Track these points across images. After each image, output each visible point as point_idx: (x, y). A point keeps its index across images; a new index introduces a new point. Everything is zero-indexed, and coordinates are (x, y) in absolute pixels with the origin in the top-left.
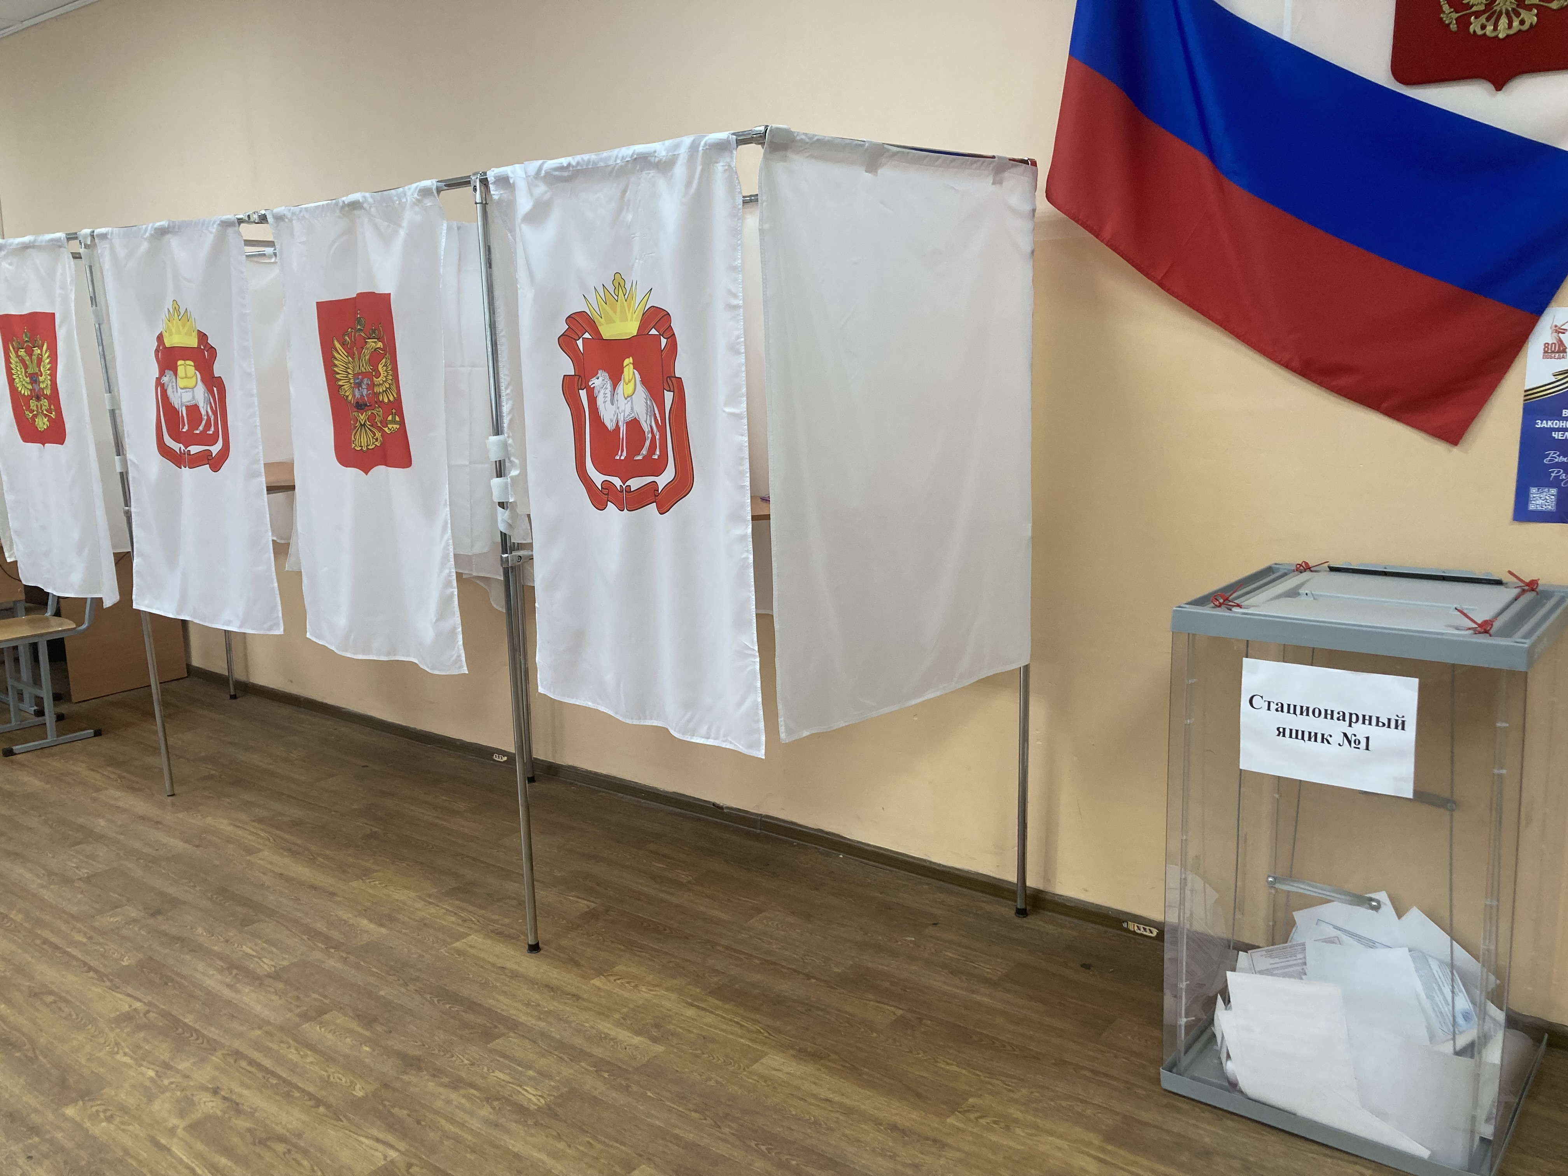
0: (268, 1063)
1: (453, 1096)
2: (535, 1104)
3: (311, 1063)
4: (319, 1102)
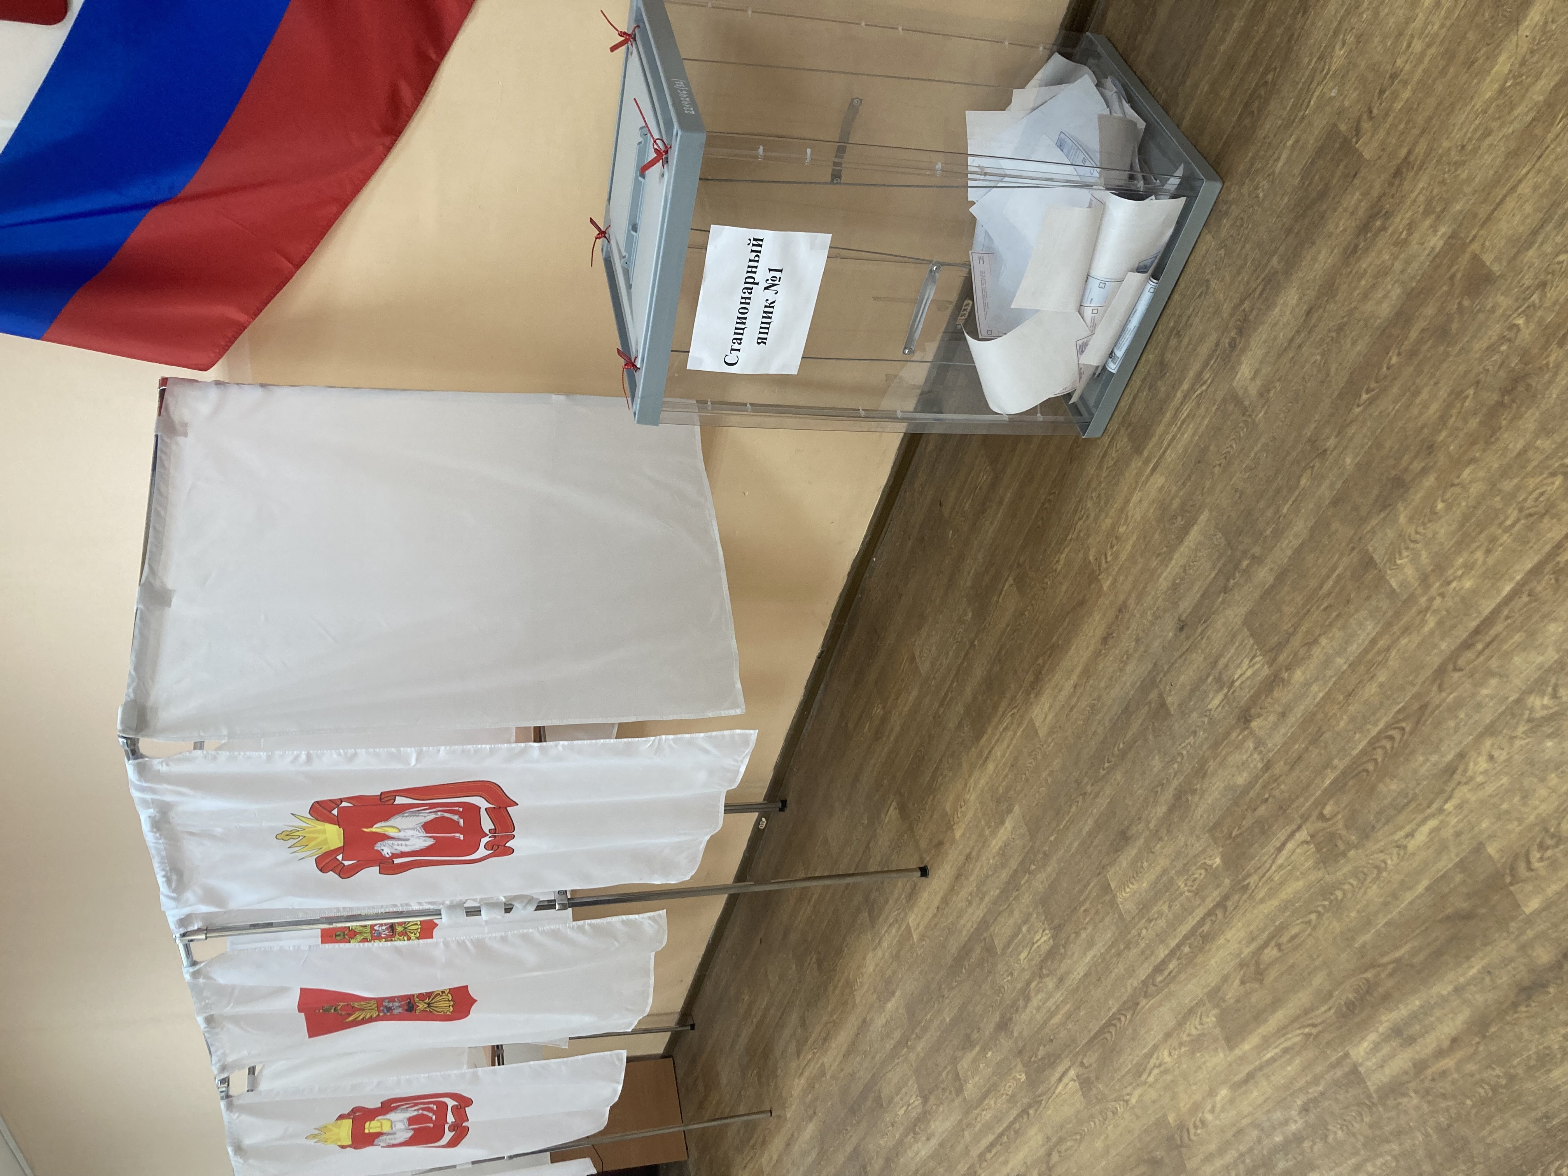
0: (991, 1138)
1: (1035, 1002)
2: (1049, 939)
3: (995, 1103)
4: (1025, 1111)
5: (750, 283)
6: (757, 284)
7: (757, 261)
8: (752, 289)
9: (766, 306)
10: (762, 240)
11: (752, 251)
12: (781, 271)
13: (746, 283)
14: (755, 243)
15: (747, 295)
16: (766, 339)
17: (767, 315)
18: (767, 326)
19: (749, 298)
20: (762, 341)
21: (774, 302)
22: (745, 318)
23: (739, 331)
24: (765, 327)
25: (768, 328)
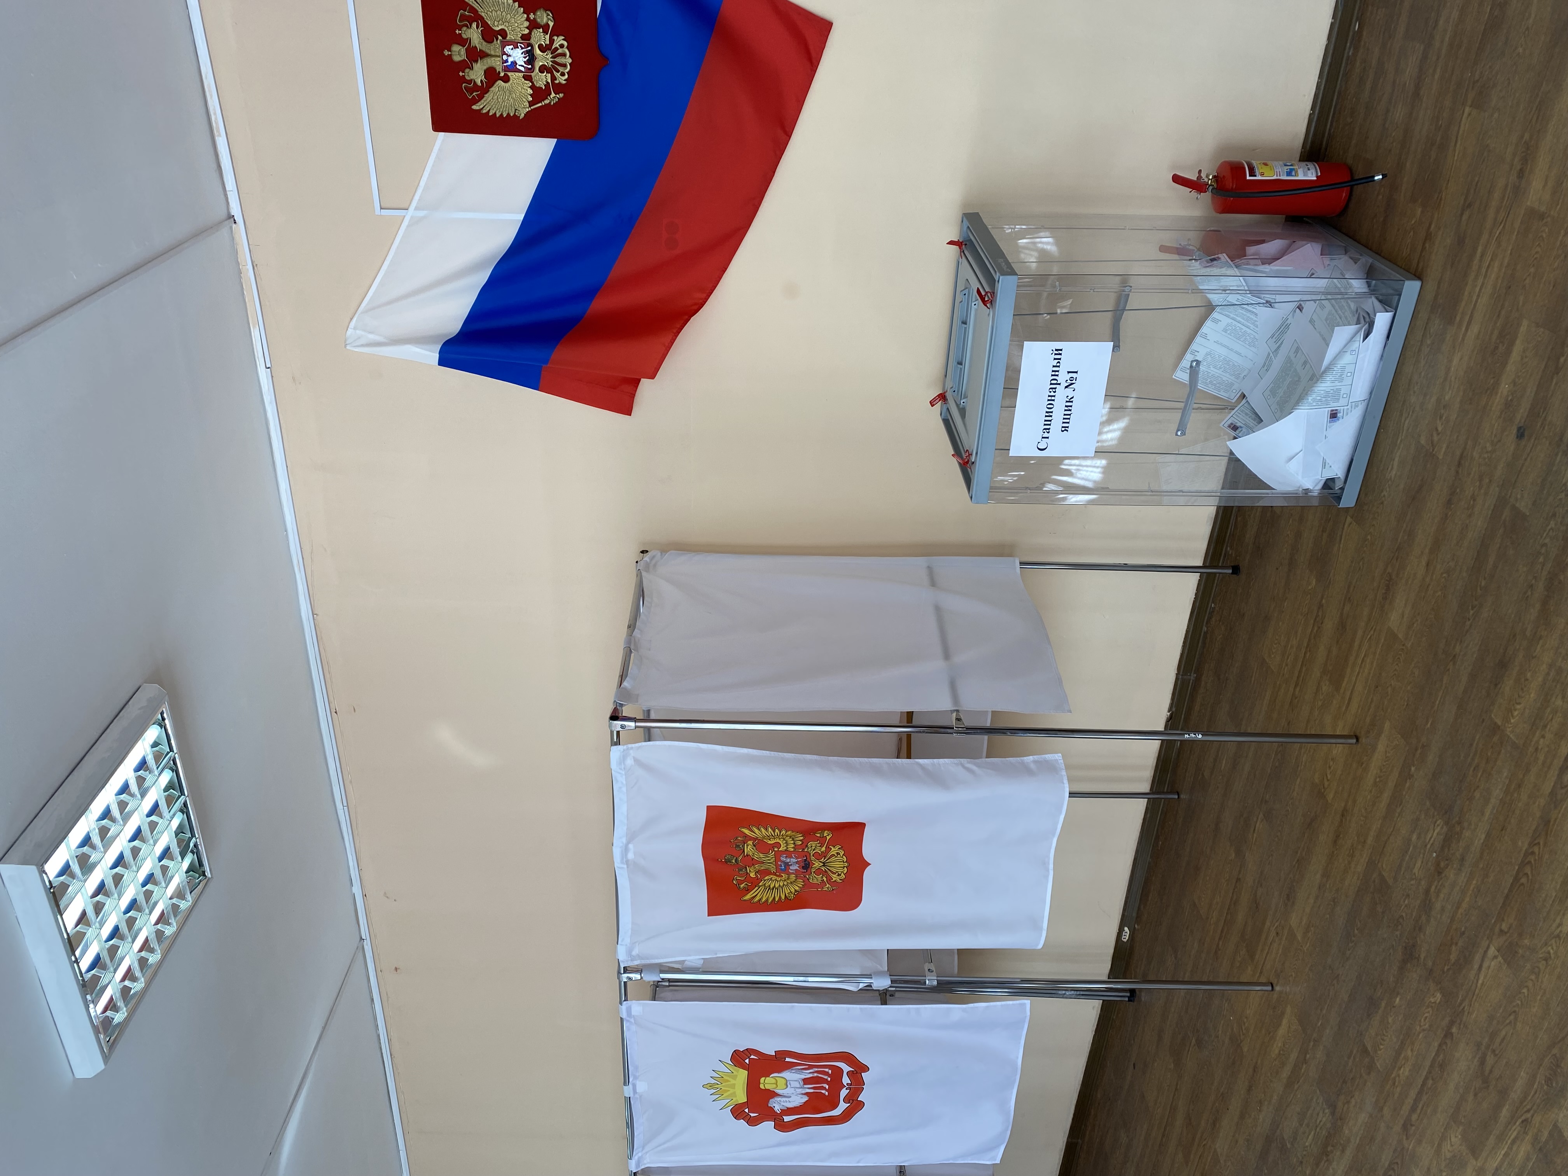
5: (1054, 384)
6: (1060, 384)
7: (1059, 366)
8: (1055, 388)
9: (1067, 402)
10: (1061, 350)
11: (1055, 359)
12: (1076, 372)
13: (1051, 384)
14: (1056, 352)
15: (1052, 394)
16: (1068, 427)
17: (1068, 408)
18: (1068, 417)
19: (1054, 396)
20: (1065, 429)
21: (1073, 398)
22: (1052, 412)
23: (1048, 422)
24: (1067, 418)
25: (1069, 419)
